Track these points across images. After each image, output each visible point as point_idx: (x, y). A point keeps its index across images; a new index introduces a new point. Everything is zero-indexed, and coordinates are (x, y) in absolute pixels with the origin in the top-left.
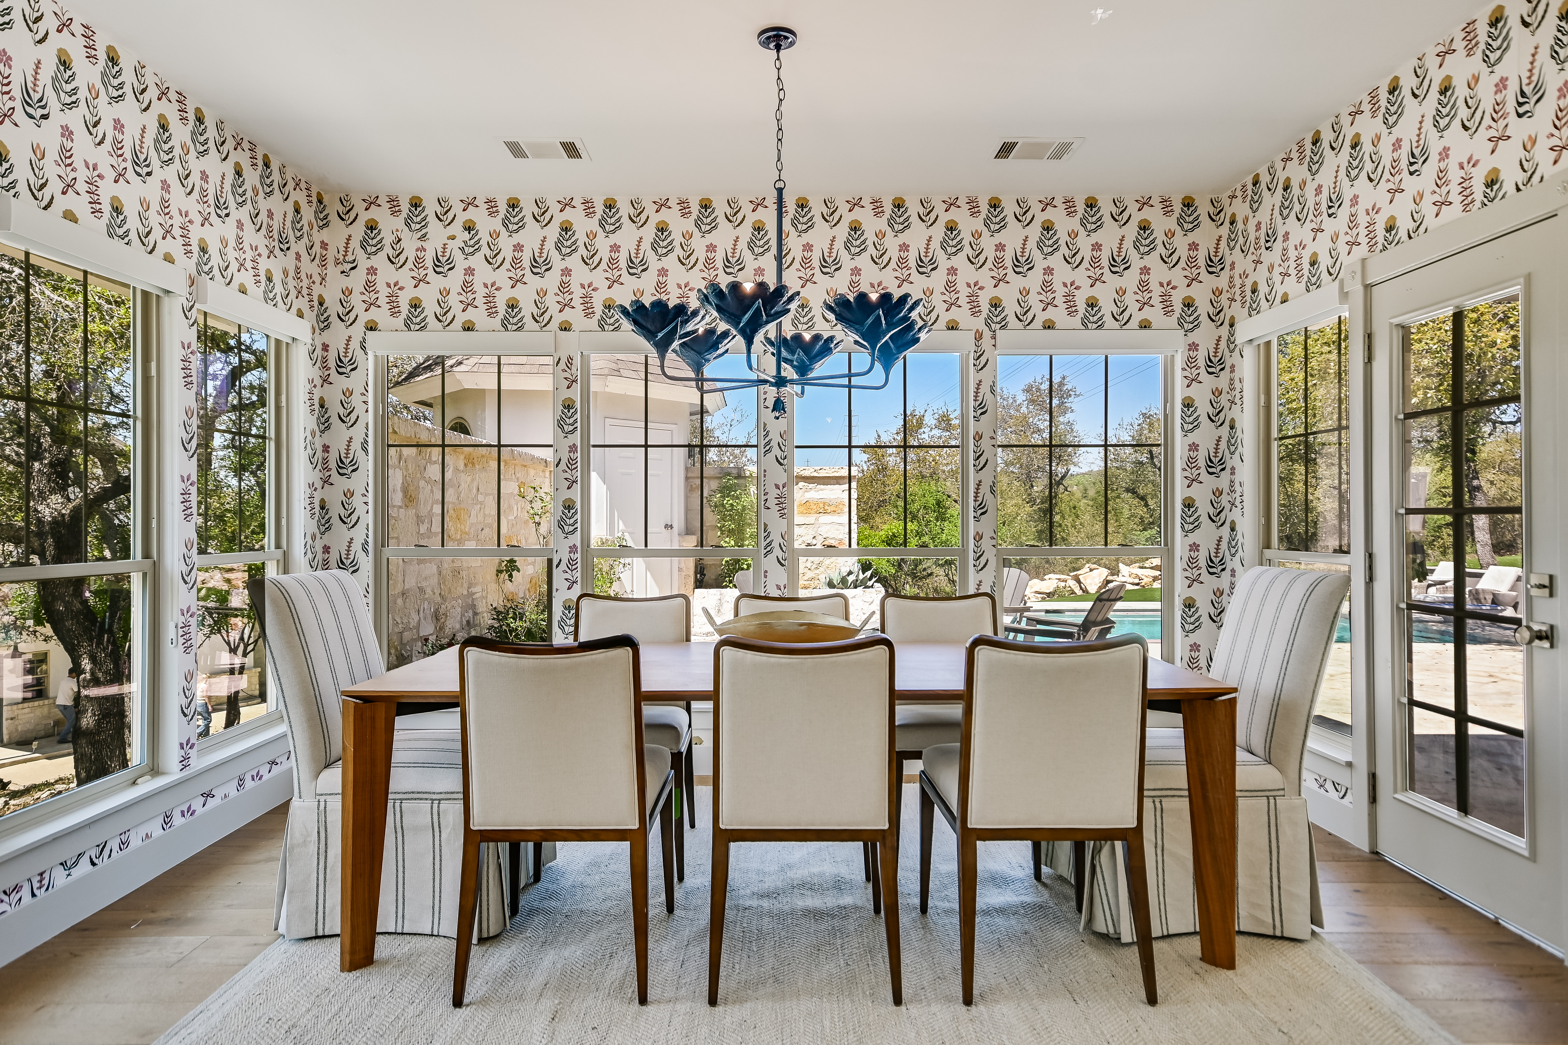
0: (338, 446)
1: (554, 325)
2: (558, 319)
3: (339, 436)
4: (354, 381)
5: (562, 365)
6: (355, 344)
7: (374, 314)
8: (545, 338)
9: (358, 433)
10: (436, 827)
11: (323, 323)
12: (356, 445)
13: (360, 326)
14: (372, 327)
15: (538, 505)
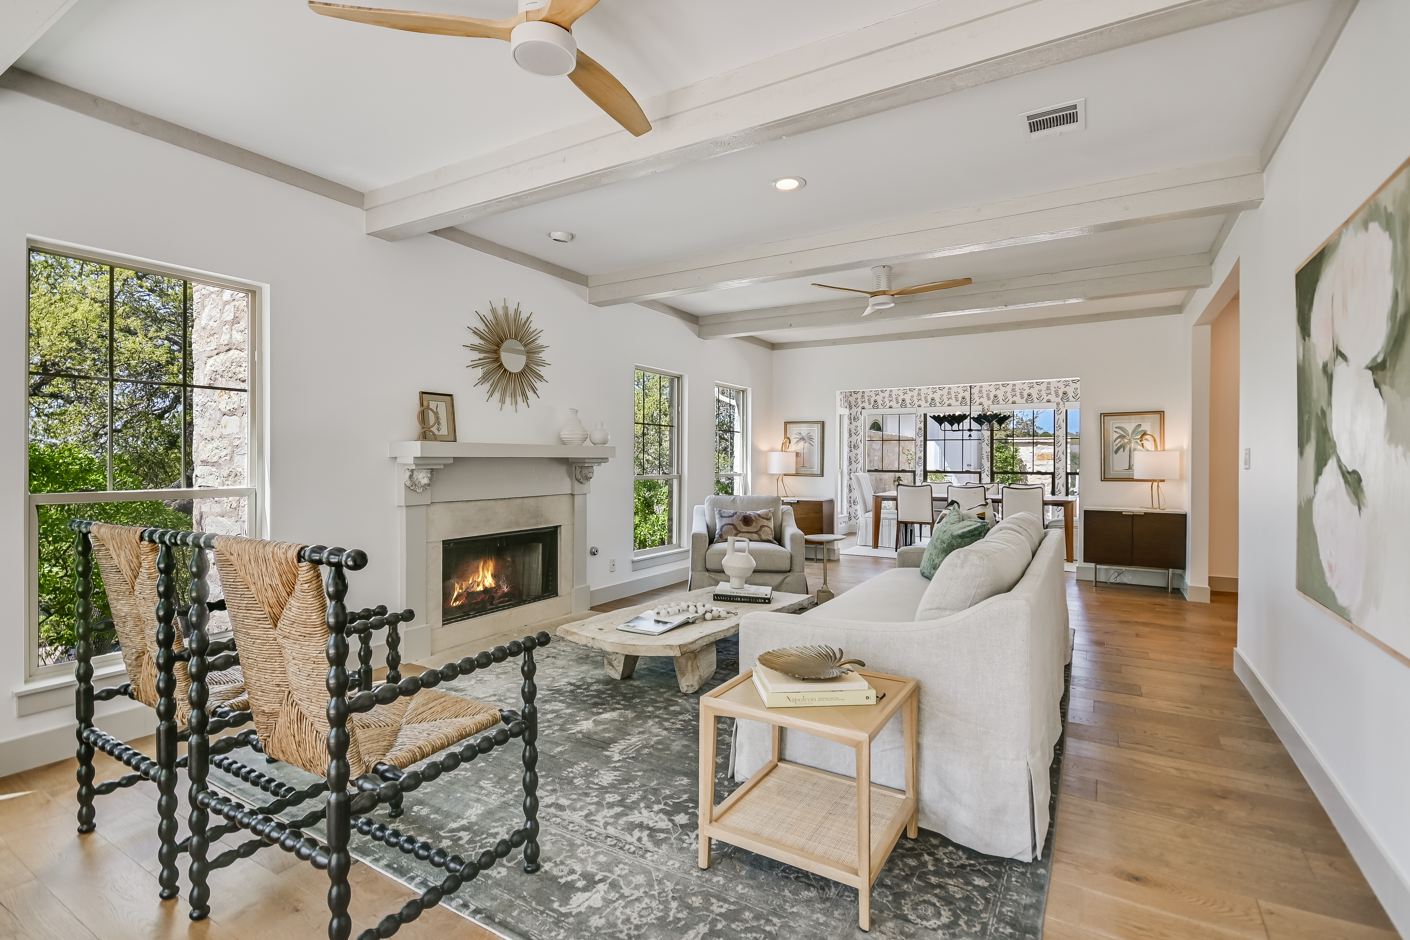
0: (854, 441)
1: (916, 406)
2: (917, 404)
3: (854, 438)
4: (858, 423)
5: (918, 417)
6: (859, 413)
7: (864, 404)
8: (913, 410)
9: (859, 438)
10: (890, 525)
11: (851, 408)
12: (859, 441)
13: (860, 408)
14: (863, 408)
15: (909, 457)
